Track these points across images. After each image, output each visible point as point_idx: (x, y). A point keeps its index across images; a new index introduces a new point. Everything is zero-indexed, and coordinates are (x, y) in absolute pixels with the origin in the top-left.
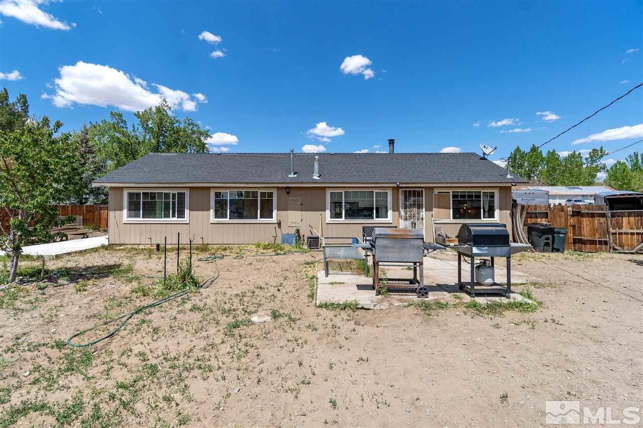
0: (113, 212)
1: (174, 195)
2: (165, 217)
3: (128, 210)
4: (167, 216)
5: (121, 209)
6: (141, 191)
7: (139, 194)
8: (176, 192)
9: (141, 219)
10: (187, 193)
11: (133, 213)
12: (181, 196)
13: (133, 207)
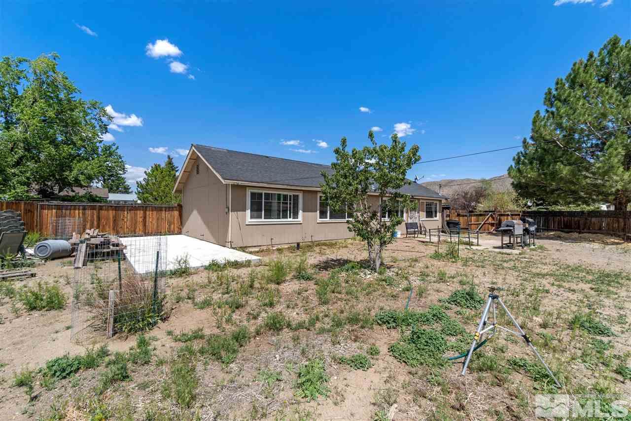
0: (236, 213)
1: (290, 196)
2: (283, 218)
3: (251, 211)
4: (285, 217)
5: (244, 210)
6: (264, 192)
7: (262, 194)
8: (291, 194)
9: (263, 220)
10: (301, 195)
11: (255, 213)
12: (296, 198)
13: (255, 207)
